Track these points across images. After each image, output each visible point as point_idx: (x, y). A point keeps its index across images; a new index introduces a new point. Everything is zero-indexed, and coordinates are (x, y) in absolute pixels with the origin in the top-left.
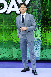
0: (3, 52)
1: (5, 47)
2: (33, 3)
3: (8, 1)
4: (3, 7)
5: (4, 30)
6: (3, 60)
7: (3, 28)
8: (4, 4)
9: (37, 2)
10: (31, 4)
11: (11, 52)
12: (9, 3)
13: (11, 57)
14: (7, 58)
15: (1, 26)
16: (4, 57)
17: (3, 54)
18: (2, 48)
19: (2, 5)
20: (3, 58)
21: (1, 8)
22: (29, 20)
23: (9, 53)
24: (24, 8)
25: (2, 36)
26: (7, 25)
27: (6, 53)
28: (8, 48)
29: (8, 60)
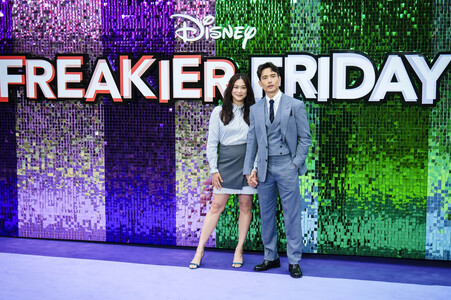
3: (376, 61)
4: (359, 81)
6: (355, 255)
8: (362, 71)
12: (380, 66)
19: (355, 72)
21: (353, 82)
22: (291, 114)
24: (272, 76)
26: (371, 140)
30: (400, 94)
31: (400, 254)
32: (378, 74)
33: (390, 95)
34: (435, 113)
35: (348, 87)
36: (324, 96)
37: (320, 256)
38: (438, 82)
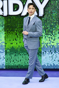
0: (18, 59)
1: (20, 54)
2: (52, 3)
3: (23, 2)
4: (18, 9)
5: (19, 34)
6: (18, 69)
7: (18, 32)
9: (57, 2)
10: (50, 4)
11: (27, 59)
12: (24, 3)
13: (27, 65)
14: (22, 66)
15: (15, 30)
16: (19, 65)
17: (18, 61)
18: (17, 55)
19: (16, 6)
20: (17, 67)
21: (16, 9)
23: (25, 60)
24: (33, 9)
25: (16, 41)
27: (21, 60)
28: (24, 55)
29: (24, 68)
32: (24, 6)
34: (43, 19)
35: (14, 11)
36: (5, 14)
37: (6, 69)
38: (44, 9)
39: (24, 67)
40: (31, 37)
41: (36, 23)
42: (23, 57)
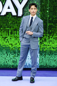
3: (3, 2)
13: (6, 64)
14: (1, 65)
23: (4, 60)
26: (2, 28)
27: (1, 60)
28: (3, 54)
30: (11, 13)
31: (12, 67)
33: (7, 13)
39: (3, 66)
40: (34, 37)
41: (39, 24)
42: (2, 56)
